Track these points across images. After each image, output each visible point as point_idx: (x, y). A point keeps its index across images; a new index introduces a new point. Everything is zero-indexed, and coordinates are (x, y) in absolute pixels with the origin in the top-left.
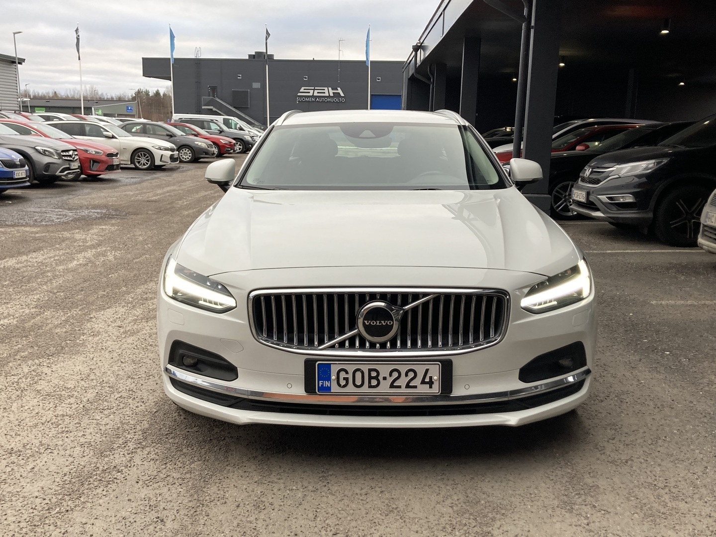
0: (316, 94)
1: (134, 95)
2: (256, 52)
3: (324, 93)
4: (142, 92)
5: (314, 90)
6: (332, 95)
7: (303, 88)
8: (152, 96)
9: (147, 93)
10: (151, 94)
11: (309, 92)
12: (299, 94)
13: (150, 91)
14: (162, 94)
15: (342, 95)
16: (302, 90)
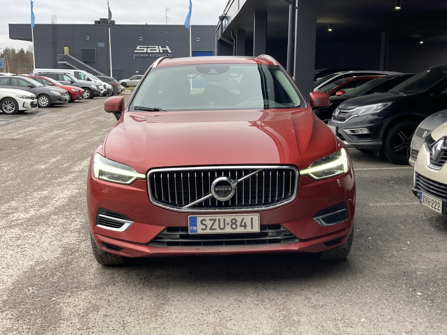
0: (149, 51)
1: (3, 53)
2: (100, 19)
3: (156, 50)
4: (9, 50)
5: (147, 48)
6: (161, 51)
7: (139, 46)
8: (17, 54)
9: (13, 51)
10: (17, 52)
11: (144, 50)
12: (136, 51)
13: (16, 49)
14: (25, 52)
15: (170, 51)
16: (138, 48)
